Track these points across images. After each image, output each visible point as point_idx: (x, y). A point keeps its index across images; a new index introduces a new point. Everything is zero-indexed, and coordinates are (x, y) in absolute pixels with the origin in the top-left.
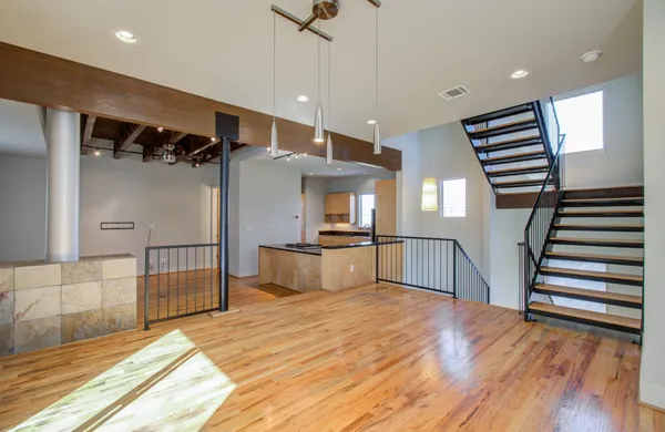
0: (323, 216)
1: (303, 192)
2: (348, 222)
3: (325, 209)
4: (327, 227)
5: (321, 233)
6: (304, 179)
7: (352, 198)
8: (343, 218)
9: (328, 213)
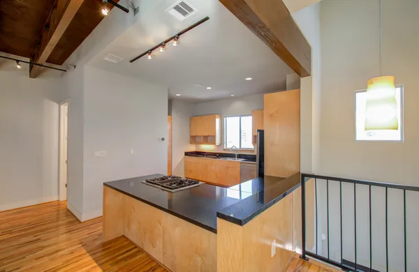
0: (188, 138)
1: (169, 114)
2: (214, 143)
3: (191, 130)
4: (193, 148)
5: (187, 154)
6: (171, 101)
7: (218, 121)
8: (209, 139)
9: (194, 135)
